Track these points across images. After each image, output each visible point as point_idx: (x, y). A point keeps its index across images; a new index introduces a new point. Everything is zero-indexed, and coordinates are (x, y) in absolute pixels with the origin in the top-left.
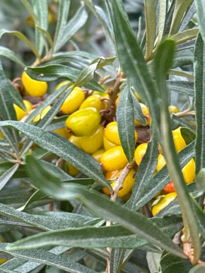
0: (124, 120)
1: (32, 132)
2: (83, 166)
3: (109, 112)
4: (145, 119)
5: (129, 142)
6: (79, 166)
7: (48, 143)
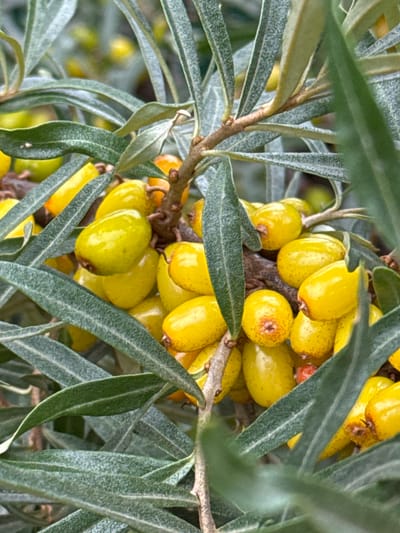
0: (219, 242)
1: (34, 283)
2: (144, 353)
3: (165, 217)
4: (258, 235)
5: (232, 292)
6: (137, 354)
7: (69, 307)
